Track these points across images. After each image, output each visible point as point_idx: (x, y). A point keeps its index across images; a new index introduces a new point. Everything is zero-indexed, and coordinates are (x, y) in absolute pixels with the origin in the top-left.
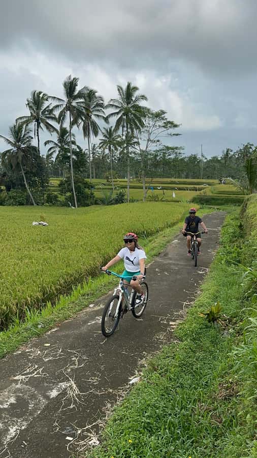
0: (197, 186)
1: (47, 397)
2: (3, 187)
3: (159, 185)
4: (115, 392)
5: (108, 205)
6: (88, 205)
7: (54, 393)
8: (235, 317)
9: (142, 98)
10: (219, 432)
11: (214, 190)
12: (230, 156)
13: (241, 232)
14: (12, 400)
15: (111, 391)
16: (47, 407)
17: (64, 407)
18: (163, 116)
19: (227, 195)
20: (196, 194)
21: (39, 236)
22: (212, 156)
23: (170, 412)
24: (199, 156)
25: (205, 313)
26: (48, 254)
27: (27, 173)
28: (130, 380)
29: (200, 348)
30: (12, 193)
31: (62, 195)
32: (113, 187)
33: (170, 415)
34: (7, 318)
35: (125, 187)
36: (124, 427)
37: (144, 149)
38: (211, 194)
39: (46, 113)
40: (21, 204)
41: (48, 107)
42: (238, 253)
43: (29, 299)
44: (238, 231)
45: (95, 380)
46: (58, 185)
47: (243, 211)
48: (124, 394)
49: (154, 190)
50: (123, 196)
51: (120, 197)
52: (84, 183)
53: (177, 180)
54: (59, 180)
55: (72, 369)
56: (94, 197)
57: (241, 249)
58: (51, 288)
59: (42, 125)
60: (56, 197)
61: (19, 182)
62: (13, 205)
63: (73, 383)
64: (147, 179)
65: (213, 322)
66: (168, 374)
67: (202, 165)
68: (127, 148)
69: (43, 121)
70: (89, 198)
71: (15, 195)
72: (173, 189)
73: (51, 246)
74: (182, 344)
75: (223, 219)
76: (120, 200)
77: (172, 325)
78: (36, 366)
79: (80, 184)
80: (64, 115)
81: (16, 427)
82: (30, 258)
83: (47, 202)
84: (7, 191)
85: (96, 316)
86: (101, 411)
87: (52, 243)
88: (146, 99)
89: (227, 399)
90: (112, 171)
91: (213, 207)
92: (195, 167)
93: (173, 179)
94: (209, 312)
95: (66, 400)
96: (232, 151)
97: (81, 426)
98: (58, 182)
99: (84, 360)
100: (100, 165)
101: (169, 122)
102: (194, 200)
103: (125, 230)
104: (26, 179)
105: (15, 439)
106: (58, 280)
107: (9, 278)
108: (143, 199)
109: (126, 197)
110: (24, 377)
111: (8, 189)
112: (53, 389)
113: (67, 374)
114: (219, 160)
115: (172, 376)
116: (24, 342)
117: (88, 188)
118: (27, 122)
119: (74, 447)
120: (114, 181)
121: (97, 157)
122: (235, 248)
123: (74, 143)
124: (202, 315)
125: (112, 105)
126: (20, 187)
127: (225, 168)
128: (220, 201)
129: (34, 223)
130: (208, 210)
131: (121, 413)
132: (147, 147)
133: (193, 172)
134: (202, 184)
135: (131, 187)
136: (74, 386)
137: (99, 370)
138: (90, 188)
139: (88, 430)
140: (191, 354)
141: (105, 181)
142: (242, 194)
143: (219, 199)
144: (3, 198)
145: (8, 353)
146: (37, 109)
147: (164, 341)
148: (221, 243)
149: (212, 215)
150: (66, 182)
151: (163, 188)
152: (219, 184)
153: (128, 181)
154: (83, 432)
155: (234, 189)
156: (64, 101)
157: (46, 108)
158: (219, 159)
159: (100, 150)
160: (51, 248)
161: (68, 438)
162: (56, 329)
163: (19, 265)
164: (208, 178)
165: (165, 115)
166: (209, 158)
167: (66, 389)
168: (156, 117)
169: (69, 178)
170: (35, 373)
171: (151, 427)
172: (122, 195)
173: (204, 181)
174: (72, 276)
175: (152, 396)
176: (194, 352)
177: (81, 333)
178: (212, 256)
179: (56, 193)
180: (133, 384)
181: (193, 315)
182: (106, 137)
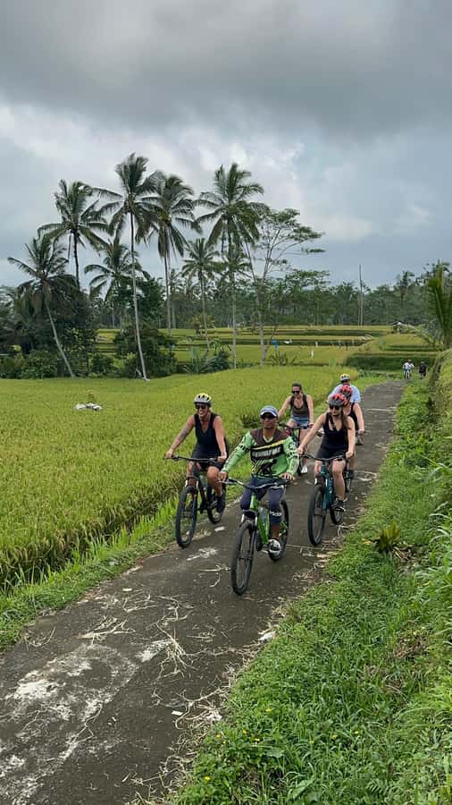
0: (352, 338)
1: (138, 661)
2: (17, 347)
3: (288, 337)
4: (240, 652)
5: (200, 373)
6: (165, 375)
7: (147, 655)
8: (421, 546)
9: (255, 190)
10: (398, 700)
11: (384, 343)
12: (409, 284)
13: (431, 413)
14: (86, 666)
15: (233, 650)
16: (139, 674)
17: (164, 673)
18: (292, 219)
19: (405, 352)
20: (353, 352)
21: (89, 427)
22: (380, 285)
23: (323, 677)
24: (356, 286)
25: (372, 539)
26: (107, 455)
27: (57, 322)
28: (262, 636)
29: (368, 591)
30: (34, 356)
31: (120, 358)
32: (208, 342)
33: (324, 681)
34: (50, 558)
35: (228, 342)
36: (257, 695)
37: (261, 276)
38: (379, 351)
39: (89, 217)
40: (49, 375)
41: (92, 207)
42: (426, 447)
43: (84, 527)
44: (427, 412)
45: (207, 637)
46: (111, 341)
47: (435, 377)
48: (253, 654)
49: (278, 347)
50: (226, 357)
51: (220, 359)
52: (158, 337)
53: (318, 328)
54: (115, 332)
55: (170, 623)
56: (174, 361)
57: (431, 440)
58: (118, 509)
59: (82, 237)
60: (109, 361)
61: (46, 338)
62: (35, 378)
63: (174, 641)
64: (267, 328)
65: (387, 552)
66: (319, 626)
67: (361, 301)
68: (230, 274)
69: (84, 231)
70: (167, 362)
71: (38, 359)
72: (312, 343)
73: (112, 443)
74: (338, 585)
75: (401, 392)
76: (221, 364)
77: (321, 558)
78: (115, 619)
79: (151, 339)
80: (122, 221)
81: (96, 700)
82: (79, 464)
83: (94, 370)
84: (23, 352)
85: (199, 548)
86: (220, 678)
87: (112, 439)
89: (410, 658)
90: (205, 314)
91: (383, 372)
92: (350, 305)
93: (312, 327)
94: (379, 538)
95: (166, 663)
96: (412, 275)
97: (192, 698)
98: (113, 336)
99: (188, 610)
100: (184, 305)
101: (303, 229)
102: (349, 363)
103: (233, 414)
104: (57, 332)
105: (97, 715)
106: (129, 498)
107: (49, 495)
108: (261, 362)
109: (230, 359)
110: (97, 634)
111: (26, 350)
112: (145, 649)
113: (163, 629)
114: (390, 292)
115: (325, 628)
116: (92, 586)
117: (165, 344)
118: (57, 234)
119: (184, 724)
120: (209, 333)
121: (178, 290)
122: (421, 438)
123: (138, 267)
124: (368, 543)
125: (205, 202)
126: (46, 345)
127: (402, 306)
128: (394, 363)
129: (79, 406)
130: (373, 379)
131: (251, 678)
132: (265, 273)
133: (347, 314)
134: (363, 335)
135: (240, 342)
136: (177, 645)
137: (213, 624)
138: (168, 344)
139: (203, 702)
140: (353, 598)
141: (192, 333)
142: (431, 351)
143: (392, 360)
144: (17, 365)
145: (69, 601)
146: (74, 211)
147: (310, 582)
148: (399, 432)
149: (382, 386)
150: (126, 335)
151: (295, 343)
152: (392, 333)
153: (234, 332)
154: (196, 704)
155: (419, 342)
156: (121, 196)
157: (89, 209)
158: (392, 289)
159: (183, 279)
160: (111, 446)
161: (174, 713)
162: (137, 568)
163: (61, 475)
164: (373, 322)
165: (296, 217)
166: (374, 289)
167: (165, 649)
168: (281, 221)
169: (131, 329)
170: (115, 629)
171: (296, 696)
172: (224, 356)
173: (366, 328)
174: (150, 490)
175: (296, 655)
176: (358, 597)
177: (178, 574)
178: (383, 453)
179: (108, 355)
180: (266, 641)
181: (354, 542)
182: (194, 256)
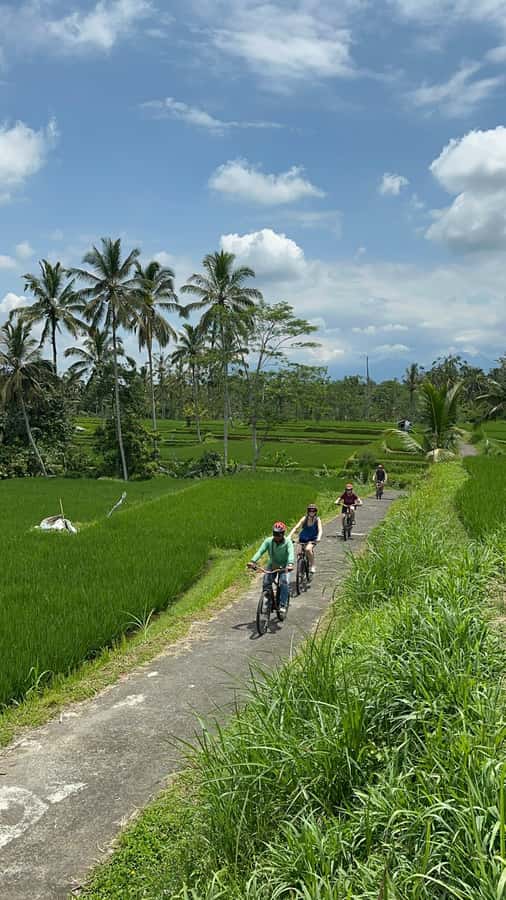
1: (49, 802)
7: (57, 798)
9: (246, 275)
14: (4, 806)
16: (47, 814)
18: (286, 312)
37: (254, 371)
39: (67, 300)
41: (70, 288)
59: (60, 323)
69: (62, 314)
81: (8, 835)
88: (252, 274)
101: (299, 323)
104: (30, 425)
112: (57, 792)
118: (33, 317)
121: (167, 377)
123: (121, 352)
125: (193, 288)
126: (17, 439)
132: (259, 367)
141: (183, 425)
150: (107, 429)
157: (66, 290)
159: (173, 365)
165: (290, 310)
169: (112, 423)
182: (186, 342)
